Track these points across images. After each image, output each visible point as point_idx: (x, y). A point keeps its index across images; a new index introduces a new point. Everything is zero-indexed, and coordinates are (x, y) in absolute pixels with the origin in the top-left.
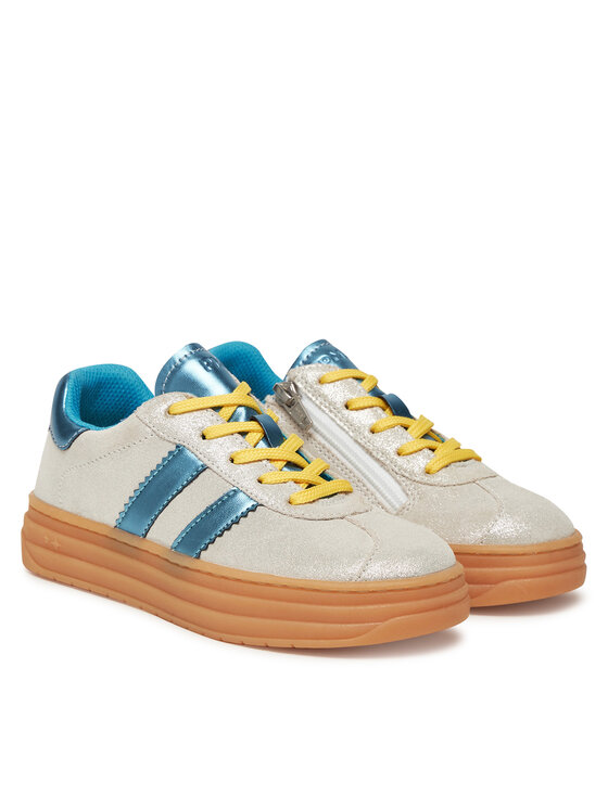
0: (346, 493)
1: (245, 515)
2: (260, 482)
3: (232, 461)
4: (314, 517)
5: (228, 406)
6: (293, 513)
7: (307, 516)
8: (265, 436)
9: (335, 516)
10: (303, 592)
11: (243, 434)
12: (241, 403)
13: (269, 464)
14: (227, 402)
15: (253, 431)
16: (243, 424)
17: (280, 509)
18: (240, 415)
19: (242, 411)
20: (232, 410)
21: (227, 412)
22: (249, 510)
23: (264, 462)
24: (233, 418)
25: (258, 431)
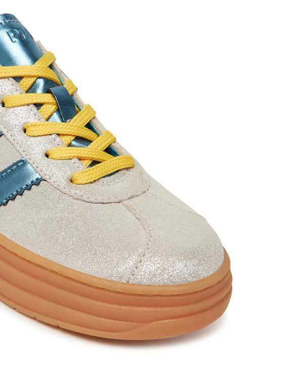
0: (127, 169)
1: (29, 188)
2: (47, 156)
3: (25, 131)
4: (92, 199)
5: (28, 77)
6: (73, 192)
7: (85, 198)
8: (58, 109)
9: (112, 199)
10: (72, 283)
11: (38, 105)
12: (40, 75)
13: (58, 139)
14: (28, 73)
15: (48, 103)
16: (40, 95)
17: (61, 187)
18: (38, 86)
19: (41, 82)
20: (32, 80)
21: (27, 83)
22: (33, 183)
23: (54, 136)
24: (32, 89)
25: (52, 104)
